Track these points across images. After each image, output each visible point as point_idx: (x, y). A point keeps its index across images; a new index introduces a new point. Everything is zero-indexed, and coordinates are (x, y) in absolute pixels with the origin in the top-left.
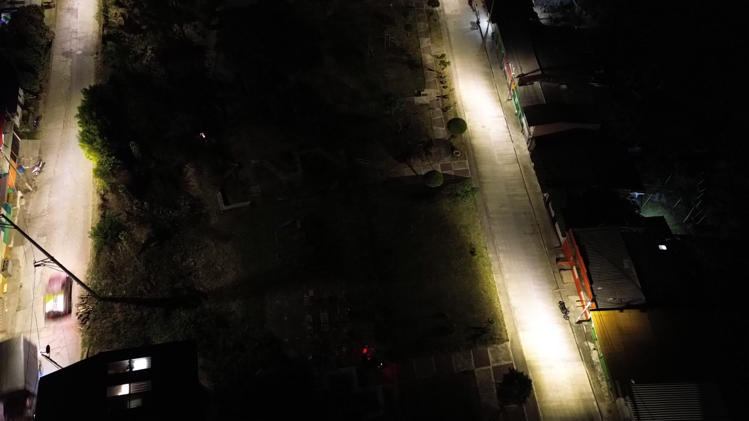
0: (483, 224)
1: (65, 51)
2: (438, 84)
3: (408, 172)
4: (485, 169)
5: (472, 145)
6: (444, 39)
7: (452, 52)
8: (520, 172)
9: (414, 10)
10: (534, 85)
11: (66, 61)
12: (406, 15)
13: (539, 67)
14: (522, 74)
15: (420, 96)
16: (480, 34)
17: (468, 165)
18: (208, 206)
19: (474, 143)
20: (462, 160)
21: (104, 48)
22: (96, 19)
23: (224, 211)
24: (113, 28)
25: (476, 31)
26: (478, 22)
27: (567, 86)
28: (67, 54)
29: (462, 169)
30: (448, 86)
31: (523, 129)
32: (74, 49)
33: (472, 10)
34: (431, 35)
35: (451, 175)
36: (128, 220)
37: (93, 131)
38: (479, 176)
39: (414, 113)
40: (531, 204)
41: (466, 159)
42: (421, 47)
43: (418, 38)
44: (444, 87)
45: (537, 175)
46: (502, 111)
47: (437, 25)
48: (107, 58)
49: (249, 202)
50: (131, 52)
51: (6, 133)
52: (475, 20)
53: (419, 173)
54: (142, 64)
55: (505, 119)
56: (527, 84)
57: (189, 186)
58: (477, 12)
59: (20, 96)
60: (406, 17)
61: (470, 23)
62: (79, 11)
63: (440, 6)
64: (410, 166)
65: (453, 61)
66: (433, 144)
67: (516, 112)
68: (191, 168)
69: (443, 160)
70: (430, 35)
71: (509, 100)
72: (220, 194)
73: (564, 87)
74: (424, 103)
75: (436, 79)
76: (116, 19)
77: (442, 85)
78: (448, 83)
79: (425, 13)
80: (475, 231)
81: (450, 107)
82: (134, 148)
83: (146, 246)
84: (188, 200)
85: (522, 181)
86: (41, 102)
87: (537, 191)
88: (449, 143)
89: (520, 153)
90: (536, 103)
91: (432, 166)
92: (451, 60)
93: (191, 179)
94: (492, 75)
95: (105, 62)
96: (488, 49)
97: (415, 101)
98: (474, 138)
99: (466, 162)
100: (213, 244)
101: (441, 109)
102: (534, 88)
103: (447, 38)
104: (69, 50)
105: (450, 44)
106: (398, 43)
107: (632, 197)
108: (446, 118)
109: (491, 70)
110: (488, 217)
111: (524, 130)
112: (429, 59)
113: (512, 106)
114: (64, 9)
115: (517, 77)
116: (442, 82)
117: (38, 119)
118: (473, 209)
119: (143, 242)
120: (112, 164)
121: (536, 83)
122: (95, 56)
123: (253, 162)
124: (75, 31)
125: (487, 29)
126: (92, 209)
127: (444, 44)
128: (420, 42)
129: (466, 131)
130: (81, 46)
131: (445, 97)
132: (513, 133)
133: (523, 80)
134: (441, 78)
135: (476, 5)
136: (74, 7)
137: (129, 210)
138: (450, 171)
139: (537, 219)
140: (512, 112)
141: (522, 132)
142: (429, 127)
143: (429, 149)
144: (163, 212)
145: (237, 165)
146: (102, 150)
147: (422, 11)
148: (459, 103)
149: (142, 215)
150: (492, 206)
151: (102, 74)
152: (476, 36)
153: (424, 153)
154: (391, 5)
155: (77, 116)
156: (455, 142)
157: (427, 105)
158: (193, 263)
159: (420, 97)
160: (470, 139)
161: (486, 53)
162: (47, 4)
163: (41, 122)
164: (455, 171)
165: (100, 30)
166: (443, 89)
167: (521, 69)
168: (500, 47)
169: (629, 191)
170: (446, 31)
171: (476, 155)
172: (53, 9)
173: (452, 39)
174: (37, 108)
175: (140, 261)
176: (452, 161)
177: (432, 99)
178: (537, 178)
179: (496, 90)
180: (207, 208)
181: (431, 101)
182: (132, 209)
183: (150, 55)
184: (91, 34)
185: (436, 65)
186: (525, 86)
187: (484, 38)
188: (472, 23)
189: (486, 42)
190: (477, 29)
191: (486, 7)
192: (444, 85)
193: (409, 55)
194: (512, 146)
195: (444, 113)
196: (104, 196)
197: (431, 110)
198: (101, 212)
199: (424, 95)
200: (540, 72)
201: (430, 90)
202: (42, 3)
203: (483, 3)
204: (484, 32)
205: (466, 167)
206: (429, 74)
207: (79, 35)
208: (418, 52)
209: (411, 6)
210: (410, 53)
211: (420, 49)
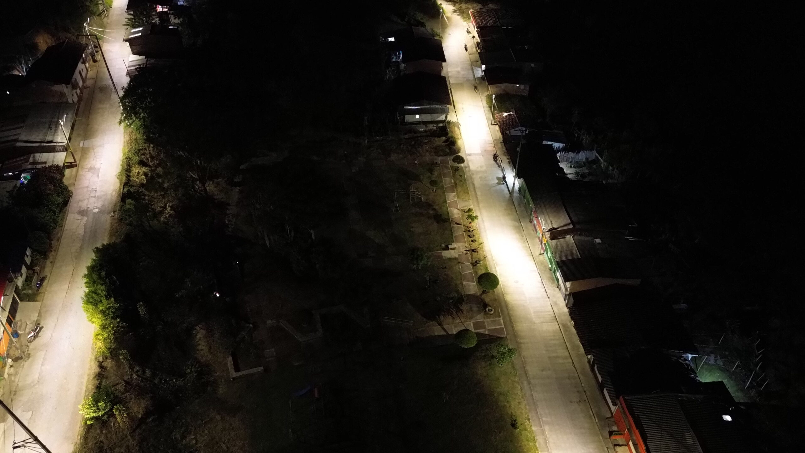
0: (523, 391)
1: (82, 209)
2: (466, 238)
3: (437, 331)
4: (521, 327)
5: (505, 301)
6: (470, 193)
7: (479, 206)
8: (560, 331)
9: (439, 166)
10: (566, 238)
11: (81, 219)
12: (431, 171)
13: (569, 221)
14: (553, 228)
15: (448, 250)
16: (506, 189)
17: (503, 324)
18: (216, 373)
19: (507, 299)
20: (496, 318)
21: (122, 207)
22: (117, 177)
23: (234, 379)
24: (134, 186)
25: (503, 186)
26: (504, 178)
27: (601, 240)
28: (83, 213)
29: (496, 327)
30: (477, 240)
31: (558, 284)
32: (91, 207)
33: (497, 166)
35: (486, 334)
36: (126, 391)
37: (100, 292)
38: (515, 335)
39: (442, 268)
40: (575, 367)
41: (499, 316)
42: (448, 202)
43: (444, 193)
44: (472, 241)
45: (578, 335)
46: (535, 265)
47: (463, 181)
48: (124, 216)
49: (262, 368)
50: (150, 209)
51: (6, 295)
52: (501, 176)
53: (450, 333)
54: (159, 221)
55: (538, 274)
56: (559, 237)
57: (198, 350)
58: (503, 168)
59: (27, 256)
60: (431, 174)
61: (495, 178)
62: (101, 171)
63: (465, 162)
64: (440, 324)
65: (481, 215)
66: (463, 301)
67: (550, 266)
68: (201, 330)
69: (476, 318)
70: (455, 190)
71: (541, 254)
72: (230, 359)
73: (598, 240)
74: (453, 257)
75: (464, 233)
76: (138, 178)
77: (470, 239)
78: (476, 236)
79: (450, 169)
80: (515, 399)
81: (479, 261)
82: (142, 310)
83: (142, 421)
84: (195, 366)
85: (563, 341)
86: (48, 262)
87: (579, 353)
88: (481, 299)
89: (558, 309)
90: (570, 258)
91: (463, 324)
92: (478, 214)
93: (200, 342)
94: (522, 229)
95: (122, 219)
96: (516, 204)
97: (443, 255)
98: (506, 294)
99: (500, 319)
100: (218, 417)
101: (470, 263)
102: (566, 242)
103: (473, 193)
104: (86, 208)
105: (477, 199)
106: (423, 198)
107: (686, 360)
108: (476, 272)
109: (520, 224)
110: (529, 383)
111: (560, 285)
112: (455, 213)
113: (544, 261)
114: (87, 169)
115: (548, 231)
116: (470, 236)
117: (43, 280)
118: (511, 373)
119: (140, 416)
120: (116, 327)
121: (568, 237)
122: (112, 214)
123: (269, 322)
124: (95, 190)
125: (514, 184)
126: (87, 378)
127: (471, 198)
128: (446, 197)
129: (498, 287)
130: (99, 204)
131: (473, 251)
132: (549, 289)
133: (555, 234)
134: (468, 232)
135: (501, 161)
136: (96, 167)
137: (128, 379)
138: (484, 330)
139: (583, 385)
140: (545, 267)
141: (558, 288)
142: (458, 282)
143: (460, 306)
144: (165, 381)
145: (251, 326)
146: (107, 312)
147: (447, 168)
148: (489, 257)
149: (142, 384)
150: (532, 370)
151: (117, 232)
152: (503, 191)
153: (455, 309)
154: (416, 162)
155: (85, 276)
156: (487, 298)
157: (456, 259)
158: (194, 442)
159: (448, 251)
160: (503, 295)
161: (514, 207)
162: (69, 164)
163: (45, 283)
164: (489, 330)
165: (120, 189)
166: (471, 243)
167: (552, 223)
168: (528, 201)
169: (681, 353)
170: (471, 185)
171: (511, 312)
172: (75, 169)
173: (479, 193)
174: (43, 268)
175: (134, 440)
176: (485, 319)
177: (461, 253)
178: (578, 338)
179: (527, 244)
181: (459, 255)
182: (131, 378)
183: (169, 212)
184: (110, 192)
185: (463, 220)
186: (557, 240)
187: (511, 193)
188: (498, 178)
189: (513, 196)
191: (511, 163)
192: (472, 239)
193: (435, 210)
194: (548, 303)
195: (474, 267)
196: (103, 364)
197: (460, 264)
198: (97, 382)
199: (452, 249)
200: (571, 226)
201: (458, 244)
202: (64, 163)
203: (508, 159)
204: (510, 186)
205: (502, 325)
206: (456, 228)
207: (98, 194)
208: (444, 206)
209: (436, 163)
210: (437, 207)
211: (447, 203)
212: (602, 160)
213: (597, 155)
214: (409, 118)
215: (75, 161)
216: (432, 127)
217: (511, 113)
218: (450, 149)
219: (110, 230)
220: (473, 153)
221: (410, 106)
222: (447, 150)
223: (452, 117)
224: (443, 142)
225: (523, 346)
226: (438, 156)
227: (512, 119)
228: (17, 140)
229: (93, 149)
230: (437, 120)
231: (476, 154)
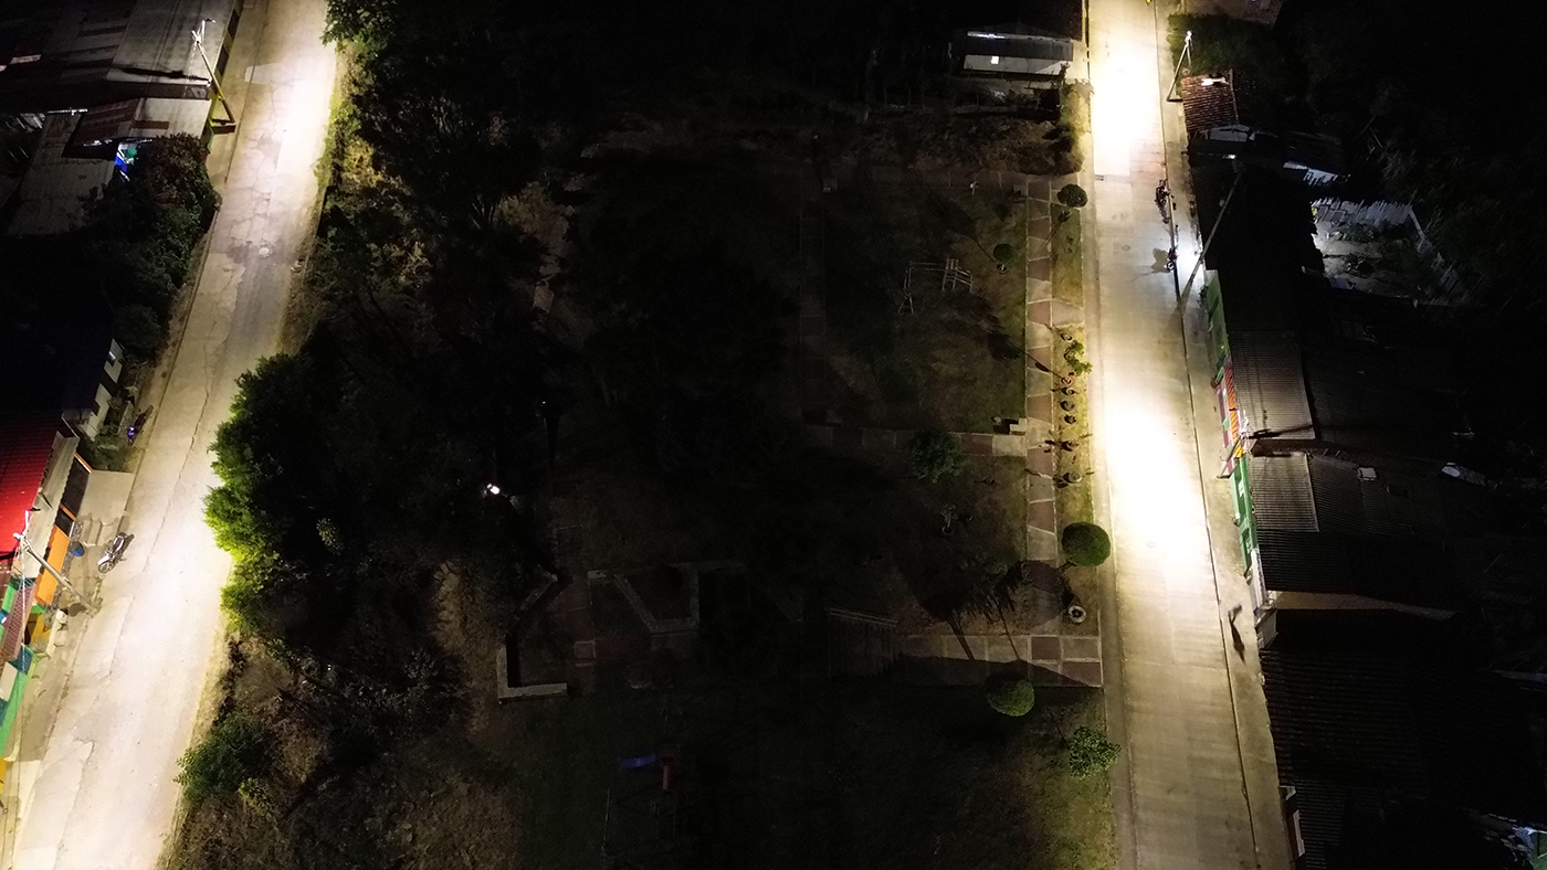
0: (1116, 839)
1: (237, 244)
2: (1055, 410)
3: (947, 646)
4: (1141, 667)
5: (1116, 594)
6: (1084, 287)
7: (1099, 327)
8: (1228, 693)
9: (1024, 202)
10: (1292, 459)
11: (233, 270)
12: (1004, 212)
13: (1310, 420)
14: (1264, 431)
15: (1008, 434)
16: (1174, 287)
17: (1100, 652)
18: (471, 680)
19: (1122, 587)
20: (1087, 634)
21: (318, 247)
22: (315, 172)
23: (505, 701)
24: (348, 195)
25: (1166, 275)
26: (1172, 255)
27: (1377, 472)
28: (238, 253)
29: (1083, 660)
30: (1078, 416)
31: (1248, 571)
32: (256, 241)
33: (1162, 218)
34: (1055, 275)
35: (1056, 674)
36: (283, 713)
38: (1123, 688)
39: (985, 481)
40: (1247, 798)
41: (1096, 633)
42: (1028, 303)
43: (1023, 276)
44: (1067, 419)
45: (1270, 714)
46: (1202, 505)
47: (1074, 250)
48: (319, 272)
49: (564, 686)
50: (372, 270)
52: (1167, 247)
53: (976, 656)
54: (395, 284)
55: (1206, 531)
56: (1275, 453)
57: (440, 621)
58: (1174, 225)
59: (112, 363)
60: (1003, 220)
61: (1151, 251)
62: (282, 149)
63: (1087, 206)
64: (958, 632)
65: (1100, 350)
66: (1021, 578)
67: (1238, 516)
68: (451, 575)
69: (1041, 627)
70: (1051, 273)
71: (1222, 477)
72: (502, 652)
73: (1368, 473)
74: (1015, 454)
75: (1052, 392)
76: (358, 173)
77: (1064, 413)
78: (1079, 408)
79: (1049, 213)
80: (1095, 859)
81: (1075, 478)
82: (326, 536)
83: (307, 790)
84: (428, 664)
85: (1231, 721)
86: (158, 372)
87: (1264, 760)
88: (1061, 578)
90: (1295, 527)
91: (1010, 639)
92: (1094, 362)
93: (445, 603)
94: (1189, 401)
95: (313, 282)
96: (1188, 331)
97: (993, 446)
98: (1122, 574)
99: (1095, 640)
100: (463, 788)
101: (1051, 478)
102: (1290, 469)
103: (1093, 287)
104: (245, 244)
105: (1099, 305)
106: (973, 285)
107: (1518, 841)
108: (1061, 505)
109: (1187, 388)
110: (1134, 819)
112: (1040, 336)
113: (1227, 496)
114: (254, 140)
115: (1250, 438)
116: (1063, 405)
117: (139, 422)
118: (1096, 790)
119: (303, 779)
121: (1297, 454)
122: (296, 264)
123: (592, 575)
124: (266, 197)
125: (1193, 276)
127: (1084, 301)
128: (1027, 288)
129: (1108, 560)
130: (271, 237)
131: (1065, 446)
132: (1223, 576)
133: (1265, 444)
134: (1062, 394)
135: (1174, 205)
136: (273, 137)
137: (289, 685)
138: (1055, 662)
139: (1257, 849)
140: (1226, 512)
141: (1245, 576)
142: (1016, 525)
143: (1010, 592)
144: (366, 691)
145: (555, 577)
147: (1041, 207)
148: (1098, 470)
149: (317, 699)
150: (1147, 785)
151: (300, 315)
152: (1163, 290)
153: (997, 599)
154: (972, 186)
155: (214, 448)
156: (1077, 579)
157: (1020, 460)
158: (409, 838)
159: (1007, 437)
160: (1115, 576)
161: (1181, 339)
162: (219, 125)
163: (147, 426)
164: (1066, 664)
165: (318, 202)
166: (1065, 423)
167: (1265, 418)
168: (1219, 333)
169: (1513, 823)
170: (1091, 265)
171: (1124, 624)
172: (231, 136)
173: (1104, 289)
174: (145, 387)
175: (286, 835)
176: (1061, 633)
177: (1035, 447)
178: (1268, 718)
180: (468, 684)
181: (1031, 452)
182: (296, 683)
183: (418, 261)
184: (297, 208)
185: (1055, 357)
186: (1269, 459)
187: (1181, 298)
188: (1158, 254)
189: (1185, 307)
190: (1168, 270)
192: (1067, 413)
193: (995, 320)
194: (1215, 614)
195: (1060, 490)
196: (240, 647)
197: (1028, 476)
198: (222, 696)
199: (1015, 433)
200: (1311, 435)
201: (1033, 420)
202: (207, 121)
203: (1191, 203)
204: (1183, 282)
205: (1096, 656)
206: (1036, 377)
207: (273, 209)
208: (1017, 315)
209: (1019, 192)
210: (1000, 315)
211: (1024, 307)
212: (1421, 233)
213: (1413, 216)
214: (973, 62)
215: (232, 120)
216: (1026, 89)
217: (1223, 80)
218: (1058, 158)
219: (288, 308)
220: (1111, 176)
221: (983, 32)
222: (1051, 162)
223: (1076, 72)
224: (1043, 137)
225: (1135, 716)
226: (1027, 173)
227: (1222, 99)
228: (109, 64)
229: (272, 91)
230: (1041, 72)
231: (1116, 179)
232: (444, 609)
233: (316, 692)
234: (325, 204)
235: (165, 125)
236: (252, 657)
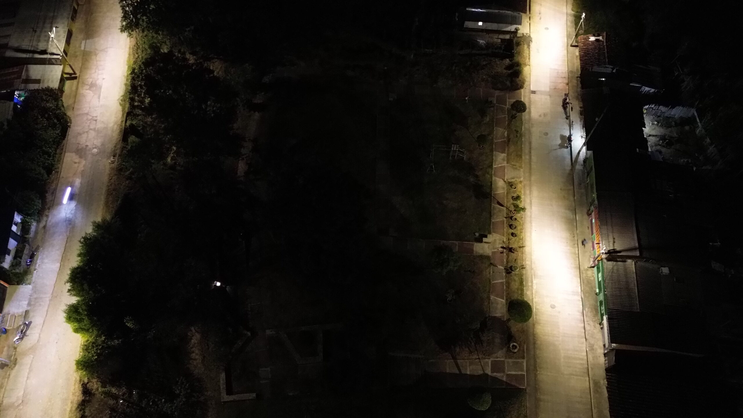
1: (80, 147)
2: (506, 229)
3: (449, 367)
4: (545, 376)
5: (534, 335)
6: (523, 157)
7: (530, 180)
8: (589, 391)
9: (494, 107)
10: (627, 263)
11: (79, 163)
12: (483, 113)
13: (637, 245)
14: (614, 249)
15: (482, 243)
16: (569, 157)
17: (525, 369)
18: (208, 391)
20: (519, 359)
21: (123, 148)
22: (120, 104)
23: (225, 403)
25: (566, 150)
26: (570, 139)
27: (670, 271)
28: (81, 152)
29: (517, 373)
30: (518, 233)
31: (601, 322)
32: (90, 145)
33: (565, 116)
34: (508, 150)
35: (503, 381)
38: (536, 389)
39: (470, 271)
41: (523, 358)
42: (494, 166)
43: (492, 151)
45: (609, 401)
46: (579, 285)
47: (518, 135)
48: (124, 163)
49: (254, 395)
53: (463, 372)
55: (581, 299)
56: (618, 260)
57: (191, 359)
58: (571, 122)
60: (482, 118)
61: (559, 136)
62: (102, 90)
64: (454, 358)
66: (486, 327)
67: (597, 291)
68: (196, 334)
69: (496, 354)
70: (506, 150)
71: (590, 267)
72: (223, 375)
73: (665, 270)
74: (485, 254)
75: (505, 219)
77: (511, 231)
78: (519, 228)
79: (506, 113)
81: (516, 269)
84: (185, 386)
85: (589, 407)
88: (507, 327)
89: (593, 357)
91: (480, 362)
93: (194, 349)
94: (575, 224)
96: (576, 182)
97: (474, 249)
98: (539, 324)
99: (523, 362)
101: (503, 268)
102: (625, 269)
103: (527, 157)
104: (84, 147)
105: (530, 169)
106: (466, 158)
108: (508, 284)
109: (575, 217)
112: (500, 186)
113: (592, 278)
114: (87, 85)
115: (606, 253)
116: (511, 226)
117: (32, 257)
121: (629, 261)
122: (112, 159)
123: (268, 332)
124: (95, 118)
125: (580, 151)
127: (523, 166)
128: (494, 158)
130: (98, 142)
132: (589, 324)
134: (510, 220)
135: (572, 108)
136: (97, 82)
138: (502, 374)
140: (592, 288)
141: (600, 324)
142: (485, 296)
143: (481, 335)
144: (154, 402)
145: (249, 334)
146: (91, 330)
147: (502, 110)
151: (114, 190)
152: (564, 158)
153: (474, 339)
154: (467, 98)
156: (515, 327)
157: (488, 258)
160: (534, 324)
161: (572, 187)
162: (68, 76)
164: (508, 375)
165: (122, 122)
166: (511, 237)
167: (614, 242)
168: (591, 186)
171: (538, 352)
172: (75, 82)
173: (534, 158)
176: (506, 358)
177: (496, 250)
178: (608, 404)
179: (577, 249)
181: (494, 253)
184: (111, 125)
185: (507, 198)
186: (615, 263)
187: (574, 162)
188: (562, 137)
189: (575, 169)
190: (567, 147)
192: (513, 231)
193: (477, 176)
194: (584, 347)
195: (507, 275)
196: (87, 386)
197: (492, 267)
199: (486, 242)
201: (495, 235)
202: (62, 75)
203: (581, 107)
204: (575, 154)
205: (522, 371)
206: (497, 210)
207: (99, 126)
208: (488, 173)
209: (491, 102)
210: (480, 173)
211: (492, 169)
212: (699, 124)
213: (696, 114)
214: (469, 24)
215: (75, 73)
216: (497, 39)
217: (600, 38)
218: (512, 82)
219: (108, 186)
220: (539, 91)
221: (475, 8)
222: (508, 83)
223: (524, 29)
224: (505, 69)
225: (542, 403)
226: (496, 89)
227: (600, 49)
229: (96, 55)
230: (504, 29)
231: (542, 93)
232: (193, 352)
233: (128, 407)
234: (126, 122)
235: (38, 81)
236: (94, 390)
